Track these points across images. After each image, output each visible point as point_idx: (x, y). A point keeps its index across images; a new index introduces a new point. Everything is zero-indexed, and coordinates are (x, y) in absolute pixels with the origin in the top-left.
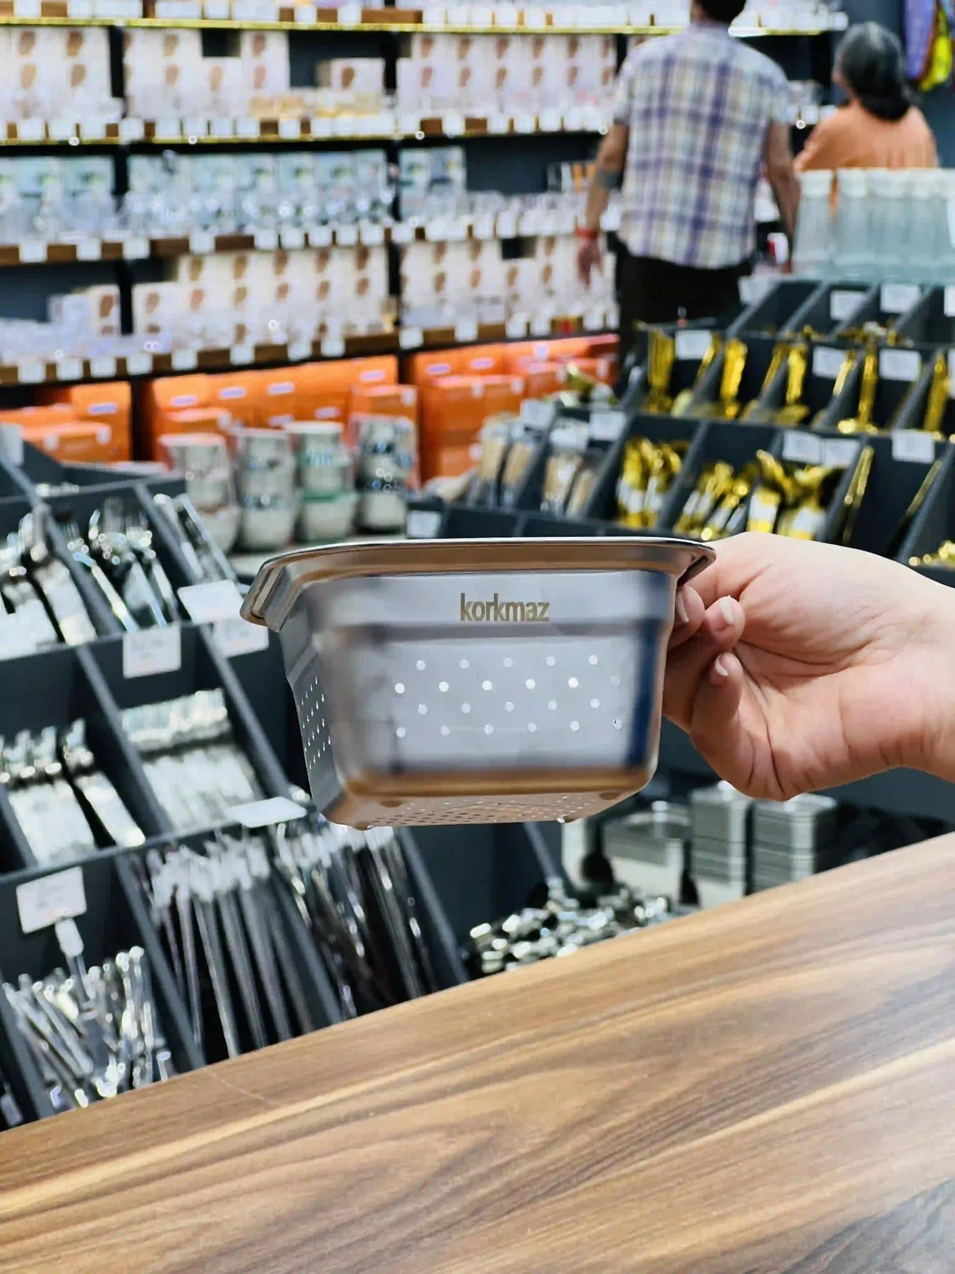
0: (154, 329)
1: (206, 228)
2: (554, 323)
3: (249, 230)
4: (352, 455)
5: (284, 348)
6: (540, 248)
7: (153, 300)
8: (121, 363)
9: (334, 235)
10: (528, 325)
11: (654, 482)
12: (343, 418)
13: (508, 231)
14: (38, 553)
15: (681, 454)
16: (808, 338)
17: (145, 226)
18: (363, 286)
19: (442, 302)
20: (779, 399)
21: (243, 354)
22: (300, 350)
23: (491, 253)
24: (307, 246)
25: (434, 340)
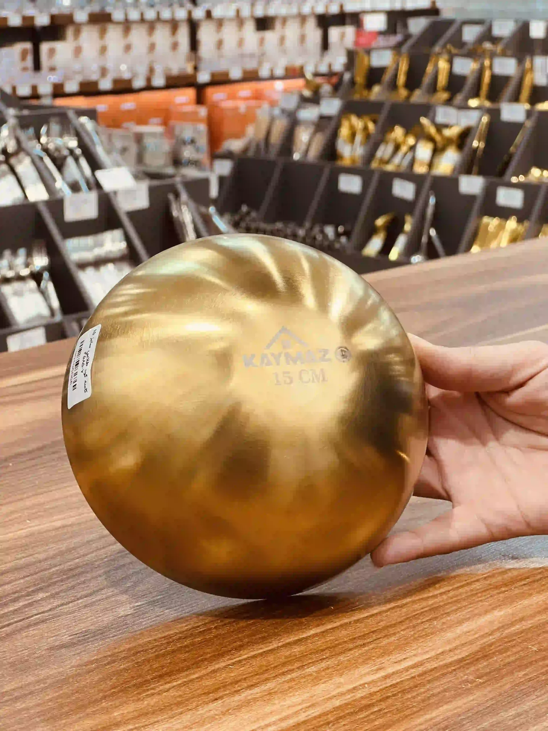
0: (52, 69)
1: (83, 8)
2: (287, 69)
3: (108, 9)
4: (171, 145)
5: (129, 81)
6: (278, 25)
7: (52, 52)
8: (34, 88)
9: (158, 13)
10: (272, 71)
11: (359, 138)
12: (165, 123)
13: (259, 13)
14: (11, 147)
15: (375, 122)
16: (449, 52)
17: (48, 8)
18: (175, 46)
19: (221, 56)
20: (433, 88)
21: (106, 84)
22: (139, 83)
23: (250, 27)
24: (142, 20)
25: (217, 78)
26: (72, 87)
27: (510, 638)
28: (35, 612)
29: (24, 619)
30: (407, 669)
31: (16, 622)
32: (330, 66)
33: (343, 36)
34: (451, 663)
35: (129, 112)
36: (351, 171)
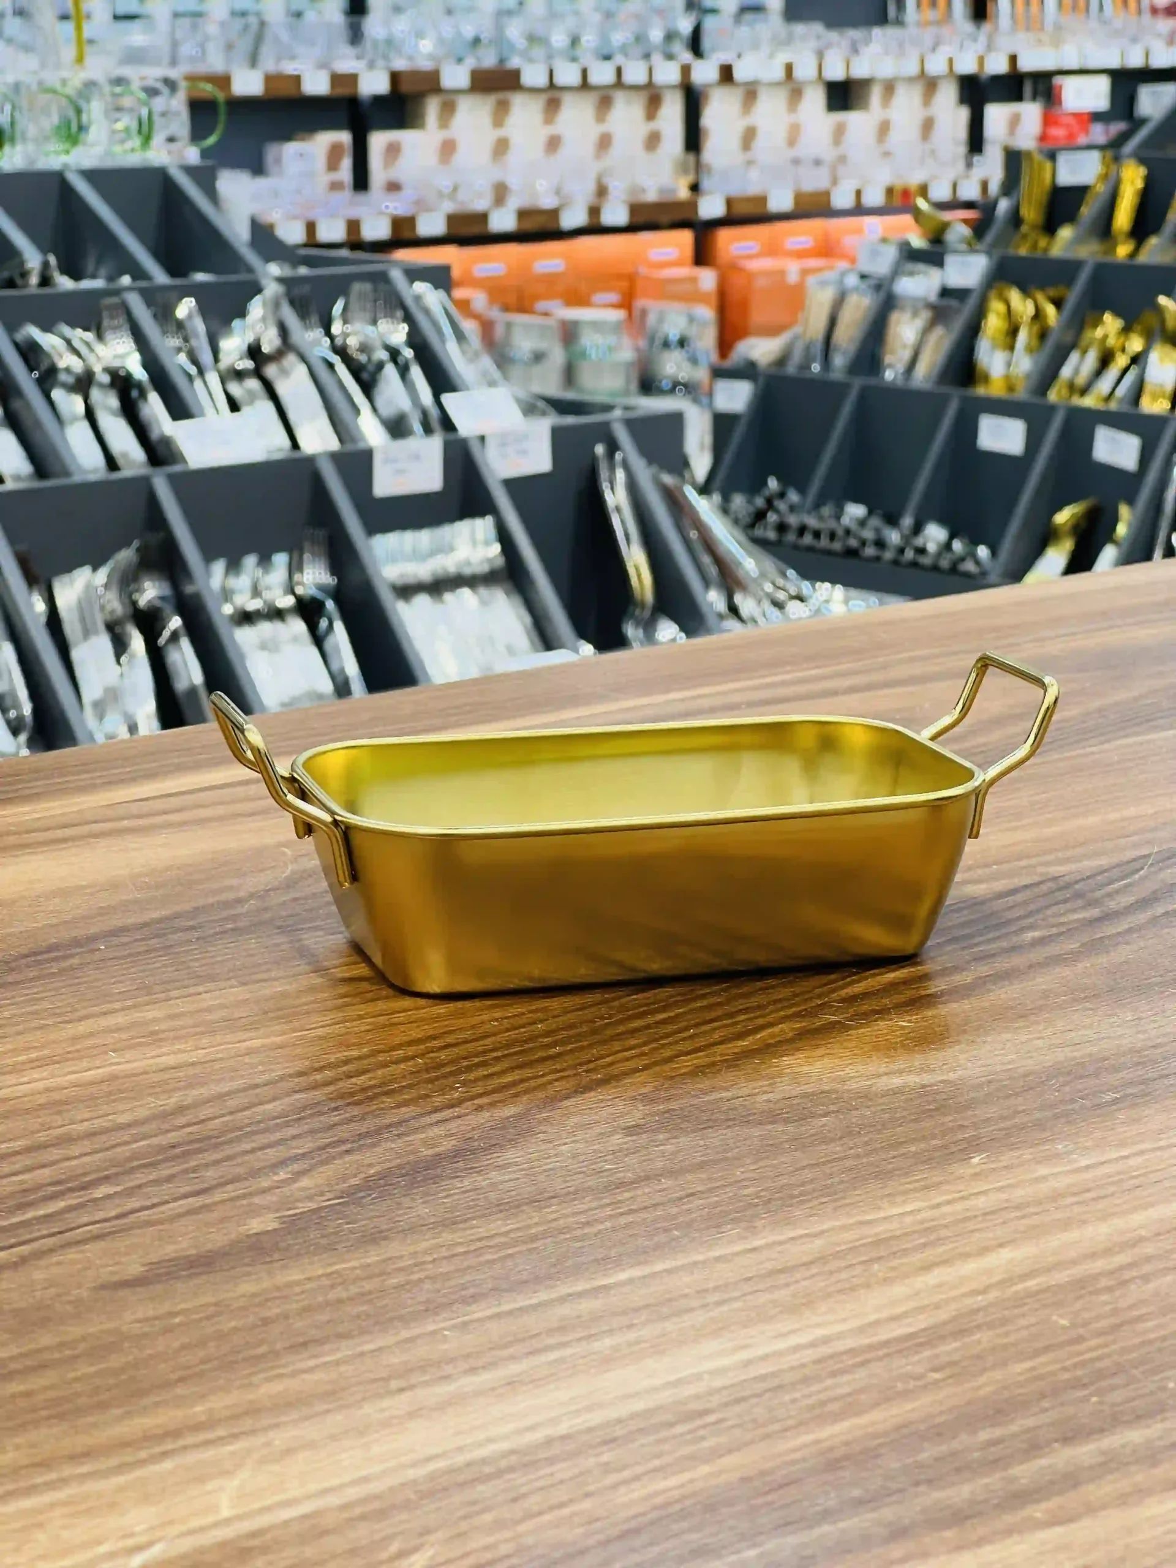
0: (393, 187)
1: (460, 60)
2: (890, 191)
3: (514, 62)
4: (637, 350)
5: (554, 213)
6: (876, 95)
7: (393, 150)
8: (353, 226)
9: (619, 71)
10: (858, 193)
12: (626, 303)
13: (836, 72)
14: (270, 343)
15: (1058, 303)
17: (386, 57)
18: (653, 141)
19: (750, 163)
21: (503, 221)
22: (573, 218)
23: (815, 99)
24: (585, 85)
25: (741, 210)
26: (431, 225)
27: (1019, 1301)
28: (85, 1219)
29: (60, 1233)
30: (797, 1348)
31: (43, 1237)
32: (985, 186)
33: (1015, 122)
34: (886, 1343)
35: (550, 280)
36: (1004, 408)
